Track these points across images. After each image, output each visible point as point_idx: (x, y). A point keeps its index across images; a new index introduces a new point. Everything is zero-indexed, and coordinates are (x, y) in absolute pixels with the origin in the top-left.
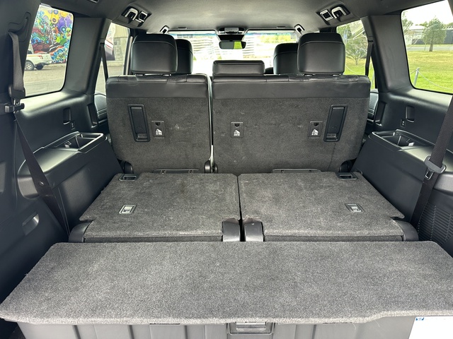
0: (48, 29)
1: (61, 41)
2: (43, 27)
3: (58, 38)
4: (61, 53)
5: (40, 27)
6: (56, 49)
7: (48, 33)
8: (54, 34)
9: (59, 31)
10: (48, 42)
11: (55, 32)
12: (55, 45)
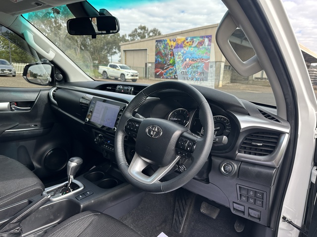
1: (173, 62)
3: (171, 60)
4: (170, 72)
5: (162, 51)
6: (168, 68)
7: (166, 55)
9: (174, 54)
10: (165, 62)
11: (171, 55)
12: (168, 65)
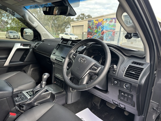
0: (94, 27)
1: (96, 32)
2: (92, 26)
3: (96, 31)
5: (91, 26)
6: (94, 34)
7: (93, 28)
8: (95, 29)
9: (97, 28)
10: (92, 32)
11: (95, 28)
